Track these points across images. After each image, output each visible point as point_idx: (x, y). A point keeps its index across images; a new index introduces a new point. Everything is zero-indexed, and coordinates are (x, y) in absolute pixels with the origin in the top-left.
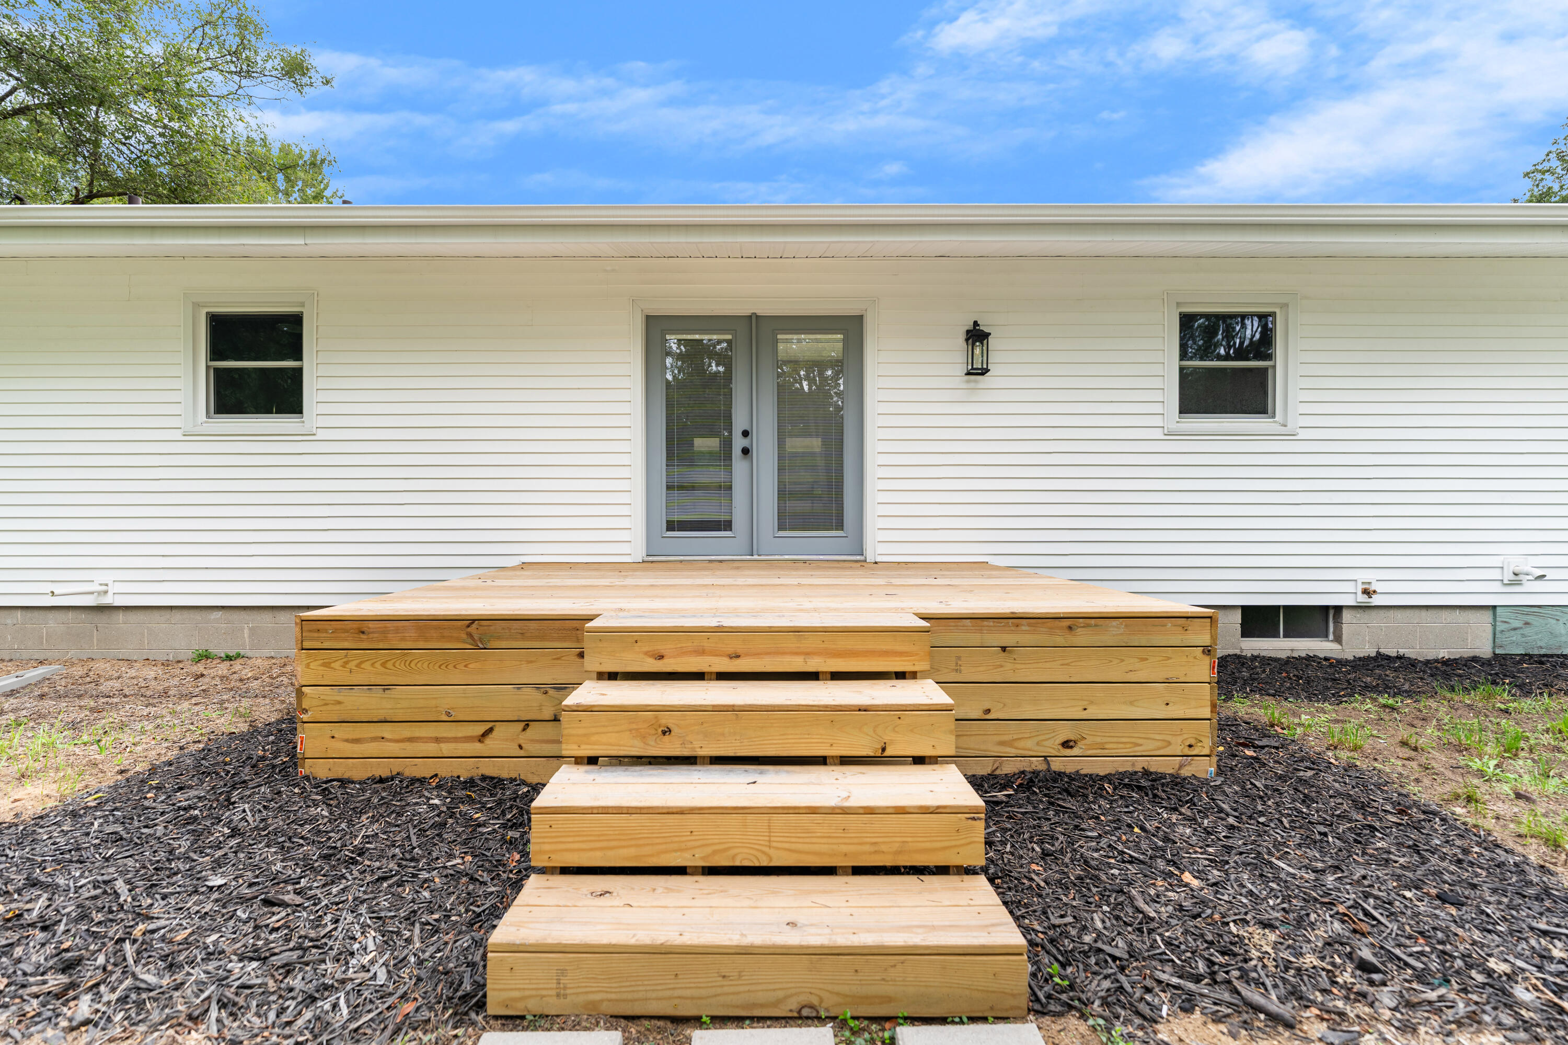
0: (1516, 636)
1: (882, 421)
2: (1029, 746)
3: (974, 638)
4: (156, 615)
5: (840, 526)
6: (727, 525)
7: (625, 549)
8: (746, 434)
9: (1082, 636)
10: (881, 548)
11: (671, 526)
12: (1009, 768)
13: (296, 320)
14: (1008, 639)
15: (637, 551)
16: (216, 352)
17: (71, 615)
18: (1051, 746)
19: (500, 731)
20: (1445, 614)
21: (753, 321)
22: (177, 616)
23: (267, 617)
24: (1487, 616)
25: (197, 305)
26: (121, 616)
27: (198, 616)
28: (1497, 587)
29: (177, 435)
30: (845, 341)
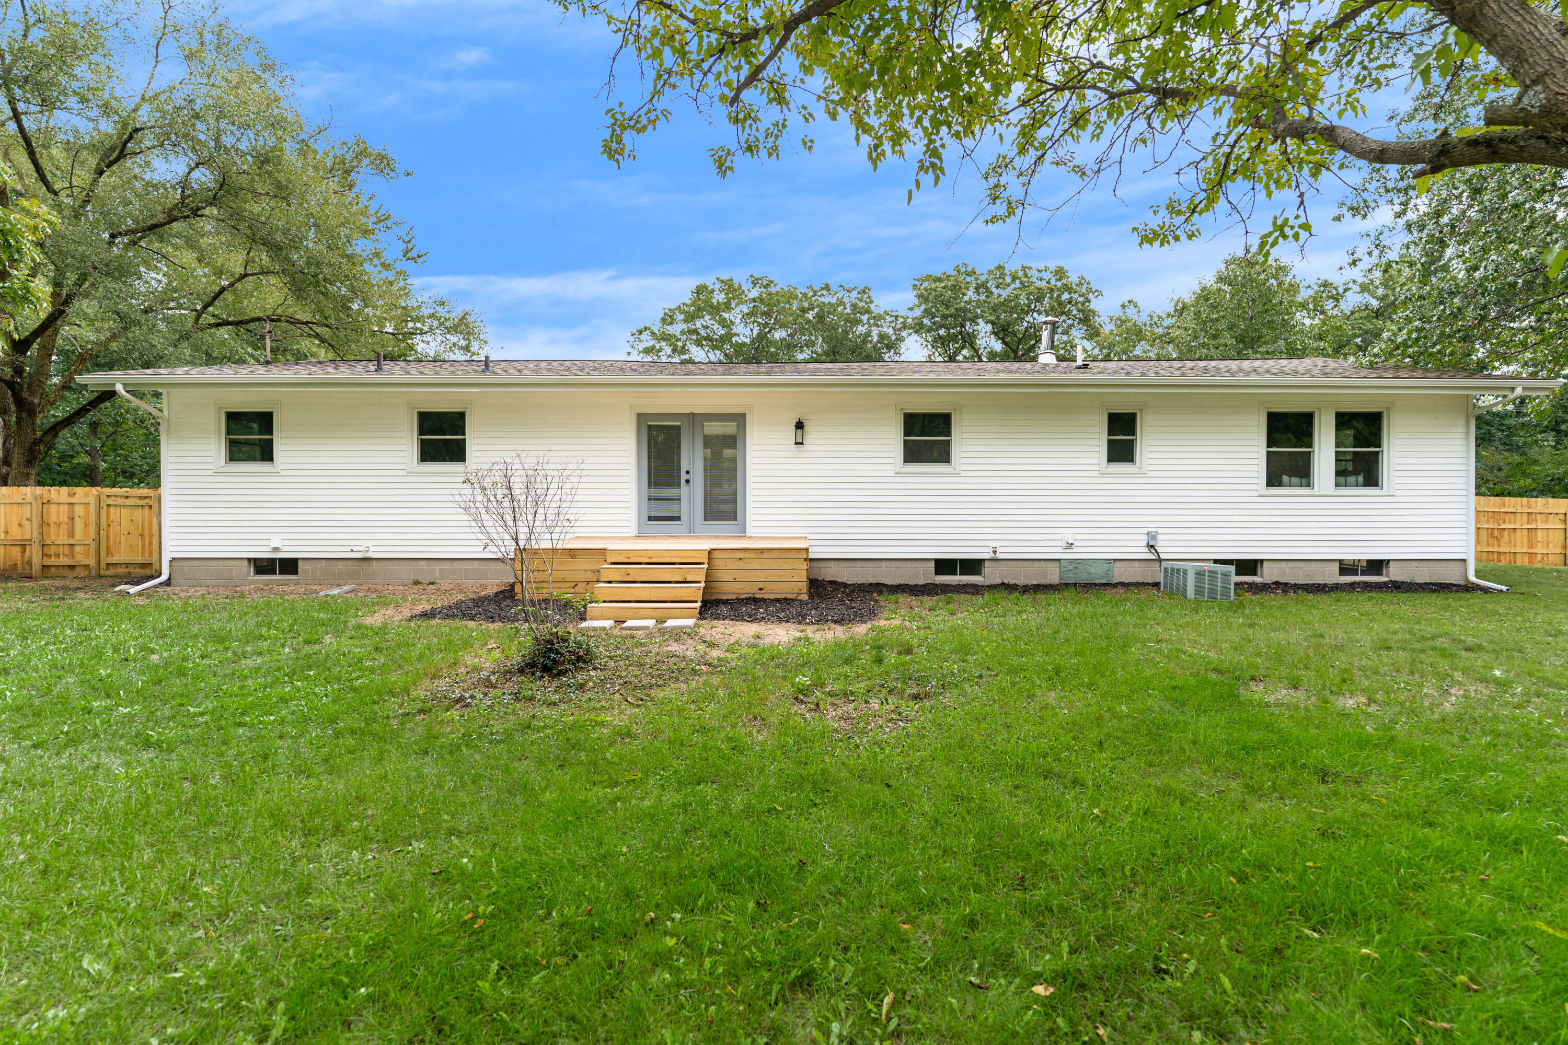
0: (1070, 574)
1: (755, 467)
2: (747, 590)
3: (731, 555)
4: (392, 562)
5: (735, 519)
6: (679, 518)
7: (626, 530)
8: (688, 472)
9: (765, 555)
10: (755, 530)
11: (650, 518)
12: (742, 597)
13: (461, 416)
14: (741, 556)
15: (634, 531)
16: (421, 432)
17: (349, 563)
18: (756, 590)
19: (580, 585)
20: (1036, 563)
21: (693, 416)
22: (403, 563)
23: (448, 564)
24: (1056, 564)
25: (413, 408)
26: (375, 563)
27: (413, 563)
28: (1060, 550)
29: (404, 473)
30: (738, 426)
